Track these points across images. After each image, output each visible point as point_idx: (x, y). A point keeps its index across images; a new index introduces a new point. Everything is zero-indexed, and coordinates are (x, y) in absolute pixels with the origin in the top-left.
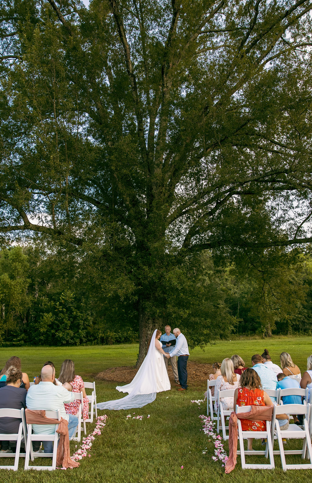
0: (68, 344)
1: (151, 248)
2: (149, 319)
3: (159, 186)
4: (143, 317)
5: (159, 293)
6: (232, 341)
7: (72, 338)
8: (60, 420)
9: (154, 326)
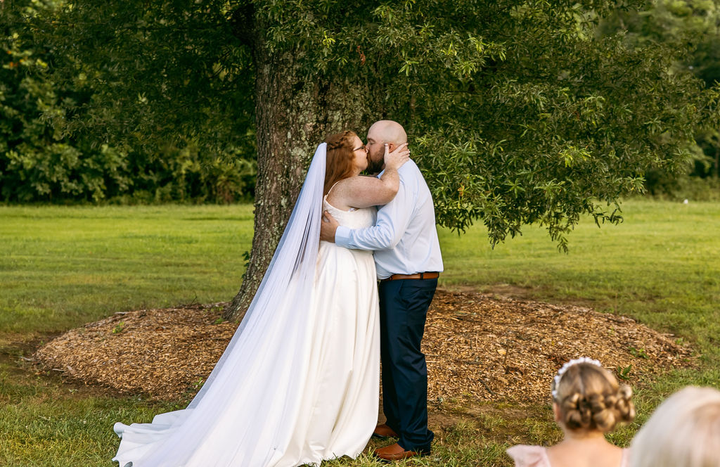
0: (57, 196)
2: (300, 86)
4: (272, 76)
7: (74, 175)
9: (325, 121)
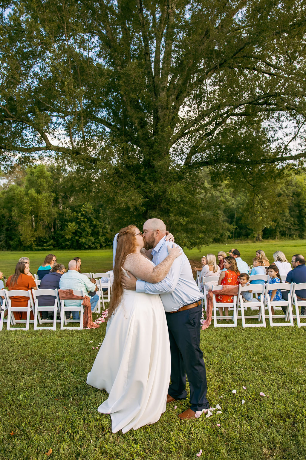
1: (156, 166)
3: (164, 109)
5: (163, 205)
6: (228, 245)
7: (93, 243)
8: (84, 297)
